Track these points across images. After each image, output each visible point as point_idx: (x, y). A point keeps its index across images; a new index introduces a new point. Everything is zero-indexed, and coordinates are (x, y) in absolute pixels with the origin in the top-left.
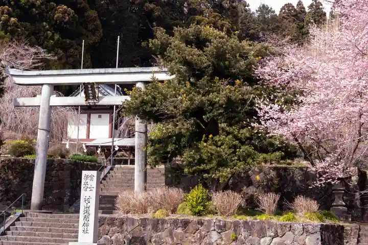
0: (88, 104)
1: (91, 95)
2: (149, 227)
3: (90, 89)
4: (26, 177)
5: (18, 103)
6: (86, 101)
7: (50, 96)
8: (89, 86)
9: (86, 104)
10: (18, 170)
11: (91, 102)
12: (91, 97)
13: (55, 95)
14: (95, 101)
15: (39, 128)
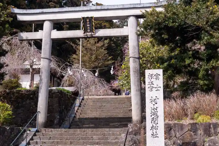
0: (86, 36)
1: (89, 28)
2: (200, 132)
3: (88, 23)
4: (20, 104)
5: (22, 37)
6: (84, 33)
7: (51, 31)
8: (88, 20)
9: (84, 36)
10: (13, 99)
11: (89, 34)
12: (89, 30)
13: (56, 30)
14: (93, 34)
15: (42, 57)
